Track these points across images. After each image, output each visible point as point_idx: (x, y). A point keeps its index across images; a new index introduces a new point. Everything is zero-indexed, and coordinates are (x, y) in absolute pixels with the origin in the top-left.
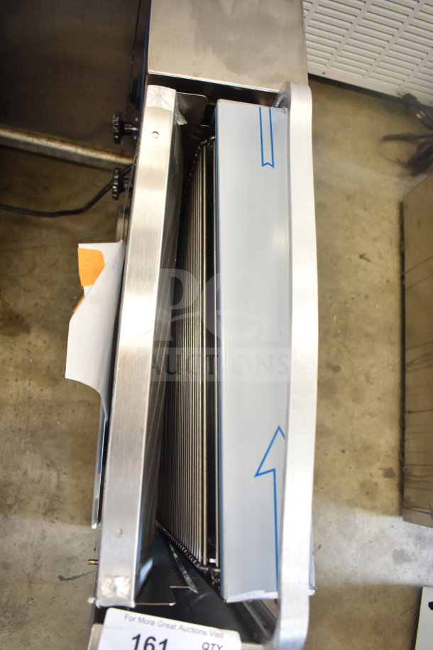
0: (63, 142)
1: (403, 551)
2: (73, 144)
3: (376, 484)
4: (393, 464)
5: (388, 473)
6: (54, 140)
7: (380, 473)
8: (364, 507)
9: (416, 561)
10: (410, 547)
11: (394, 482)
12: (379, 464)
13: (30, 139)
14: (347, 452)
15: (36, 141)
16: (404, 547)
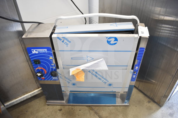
0: (24, 95)
1: (170, 113)
2: (26, 94)
3: (149, 106)
4: (148, 99)
5: (149, 102)
6: (22, 96)
7: (147, 103)
8: (153, 113)
9: (175, 112)
10: (170, 111)
11: (152, 102)
12: (145, 102)
13: (16, 100)
14: (137, 106)
15: (18, 99)
16: (169, 112)
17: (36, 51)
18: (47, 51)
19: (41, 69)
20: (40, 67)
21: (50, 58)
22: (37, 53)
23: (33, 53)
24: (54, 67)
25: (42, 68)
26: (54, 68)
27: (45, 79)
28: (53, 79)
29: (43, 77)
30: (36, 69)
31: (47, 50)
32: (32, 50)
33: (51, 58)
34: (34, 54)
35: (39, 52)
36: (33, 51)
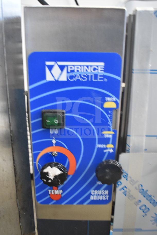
17: (62, 68)
18: (103, 73)
19: (59, 153)
20: (57, 144)
21: (106, 105)
22: (64, 77)
23: (49, 78)
24: (110, 146)
25: (65, 151)
26: (110, 148)
27: (60, 200)
28: (92, 198)
29: (57, 192)
30: (42, 153)
31: (106, 69)
32: (48, 63)
33: (110, 104)
34: (50, 82)
35: (71, 77)
36: (51, 68)
